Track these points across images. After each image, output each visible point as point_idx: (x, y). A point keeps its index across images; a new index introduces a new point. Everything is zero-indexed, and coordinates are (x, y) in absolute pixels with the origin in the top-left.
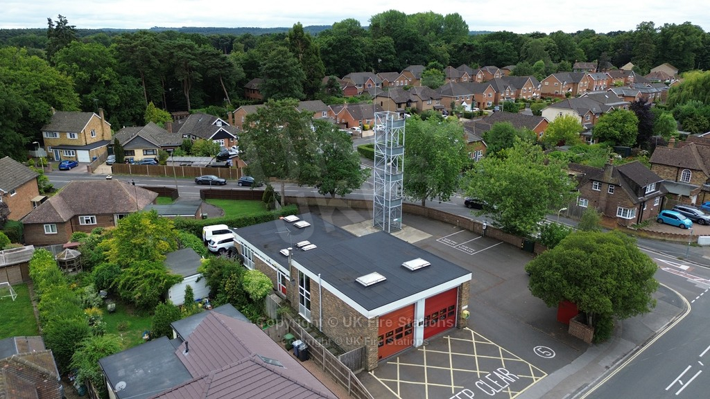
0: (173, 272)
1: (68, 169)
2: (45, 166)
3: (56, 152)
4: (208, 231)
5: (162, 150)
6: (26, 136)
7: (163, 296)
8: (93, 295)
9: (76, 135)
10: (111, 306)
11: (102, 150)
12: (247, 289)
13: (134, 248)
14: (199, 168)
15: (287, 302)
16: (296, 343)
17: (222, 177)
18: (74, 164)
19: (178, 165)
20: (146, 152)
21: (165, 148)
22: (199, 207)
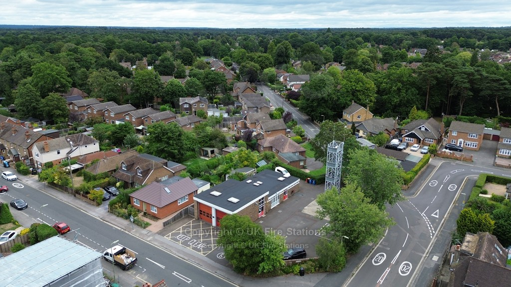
9: (349, 116)
20: (364, 132)
21: (371, 133)
22: (300, 160)
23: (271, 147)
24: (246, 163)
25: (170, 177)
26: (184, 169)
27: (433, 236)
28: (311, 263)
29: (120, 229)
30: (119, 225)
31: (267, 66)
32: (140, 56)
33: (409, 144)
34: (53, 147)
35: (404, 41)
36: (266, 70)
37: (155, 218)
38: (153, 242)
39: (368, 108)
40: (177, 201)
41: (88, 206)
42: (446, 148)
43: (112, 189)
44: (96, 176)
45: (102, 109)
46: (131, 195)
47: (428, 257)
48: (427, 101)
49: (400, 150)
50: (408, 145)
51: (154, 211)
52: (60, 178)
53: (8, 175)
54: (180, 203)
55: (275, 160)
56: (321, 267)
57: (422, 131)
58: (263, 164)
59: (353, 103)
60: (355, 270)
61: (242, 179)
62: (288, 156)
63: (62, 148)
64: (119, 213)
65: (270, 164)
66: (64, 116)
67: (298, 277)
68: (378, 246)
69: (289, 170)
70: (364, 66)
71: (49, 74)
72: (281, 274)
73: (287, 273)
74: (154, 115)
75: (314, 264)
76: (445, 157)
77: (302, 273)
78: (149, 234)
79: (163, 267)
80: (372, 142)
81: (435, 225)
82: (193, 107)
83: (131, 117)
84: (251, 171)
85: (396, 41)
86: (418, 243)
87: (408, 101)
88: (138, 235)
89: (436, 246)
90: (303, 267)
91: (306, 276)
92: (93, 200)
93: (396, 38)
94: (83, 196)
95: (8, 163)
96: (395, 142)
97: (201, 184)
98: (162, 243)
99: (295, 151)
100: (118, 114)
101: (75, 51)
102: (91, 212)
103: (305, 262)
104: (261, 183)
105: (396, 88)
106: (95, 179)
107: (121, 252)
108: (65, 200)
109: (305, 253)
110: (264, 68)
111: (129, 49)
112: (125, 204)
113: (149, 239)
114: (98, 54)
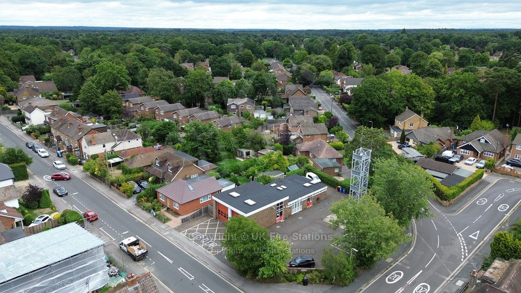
5: (420, 143)
20: (414, 141)
21: (422, 143)
22: (335, 167)
23: (309, 152)
24: (276, 166)
25: (200, 175)
26: (213, 169)
27: (464, 259)
28: (316, 273)
29: (141, 221)
30: (142, 218)
31: (324, 69)
32: (203, 57)
33: (465, 157)
34: (99, 140)
35: (490, 43)
36: (323, 73)
37: (176, 214)
38: (168, 237)
39: (422, 115)
40: (199, 199)
41: (119, 198)
42: (508, 163)
43: (144, 184)
44: (132, 170)
45: (153, 107)
46: (158, 190)
47: (452, 281)
48: (495, 110)
49: (452, 163)
50: (462, 158)
51: (176, 207)
52: (99, 170)
53: (58, 164)
54: (202, 201)
55: (307, 165)
56: (326, 278)
57: (481, 144)
58: (294, 168)
59: (407, 109)
60: (364, 286)
61: (268, 181)
62: (323, 162)
63: (108, 142)
64: (144, 207)
65: (303, 170)
66: (119, 112)
67: (301, 287)
68: (397, 263)
69: (320, 177)
70: (432, 70)
71: (110, 73)
72: (283, 282)
73: (290, 281)
74: (199, 114)
75: (320, 275)
76: (504, 173)
77: (305, 283)
78: (166, 229)
79: (171, 262)
80: (421, 153)
81: (470, 247)
82: (240, 108)
83: (178, 115)
84: (280, 175)
85: (480, 43)
86: (444, 265)
87: (471, 109)
88: (156, 229)
89: (464, 270)
90: (308, 276)
91: (309, 287)
92: (124, 192)
93: (480, 39)
94: (117, 188)
95: (61, 153)
96: (448, 153)
97: (226, 184)
98: (176, 238)
99: (332, 157)
100: (168, 112)
101: (142, 51)
102: (120, 204)
103: (311, 271)
104: (285, 187)
105: (457, 95)
106: (130, 173)
107: (135, 243)
108: (101, 190)
109: (314, 263)
110: (321, 70)
111: (193, 50)
112: (152, 198)
113: (165, 234)
114: (163, 55)
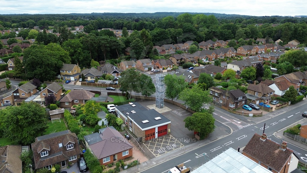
0: (99, 117)
1: (68, 83)
2: (62, 82)
3: (64, 77)
4: (109, 106)
5: (96, 77)
6: (56, 72)
7: (97, 123)
8: (80, 122)
9: (70, 72)
10: (84, 125)
11: (78, 76)
12: (117, 122)
13: (90, 111)
14: (107, 85)
15: (127, 126)
16: (127, 136)
17: (114, 88)
18: (70, 81)
19: (101, 83)
20: (91, 78)
22: (107, 98)
23: (73, 100)
37: (128, 158)
51: (126, 154)
59: (64, 64)
98: (162, 159)
